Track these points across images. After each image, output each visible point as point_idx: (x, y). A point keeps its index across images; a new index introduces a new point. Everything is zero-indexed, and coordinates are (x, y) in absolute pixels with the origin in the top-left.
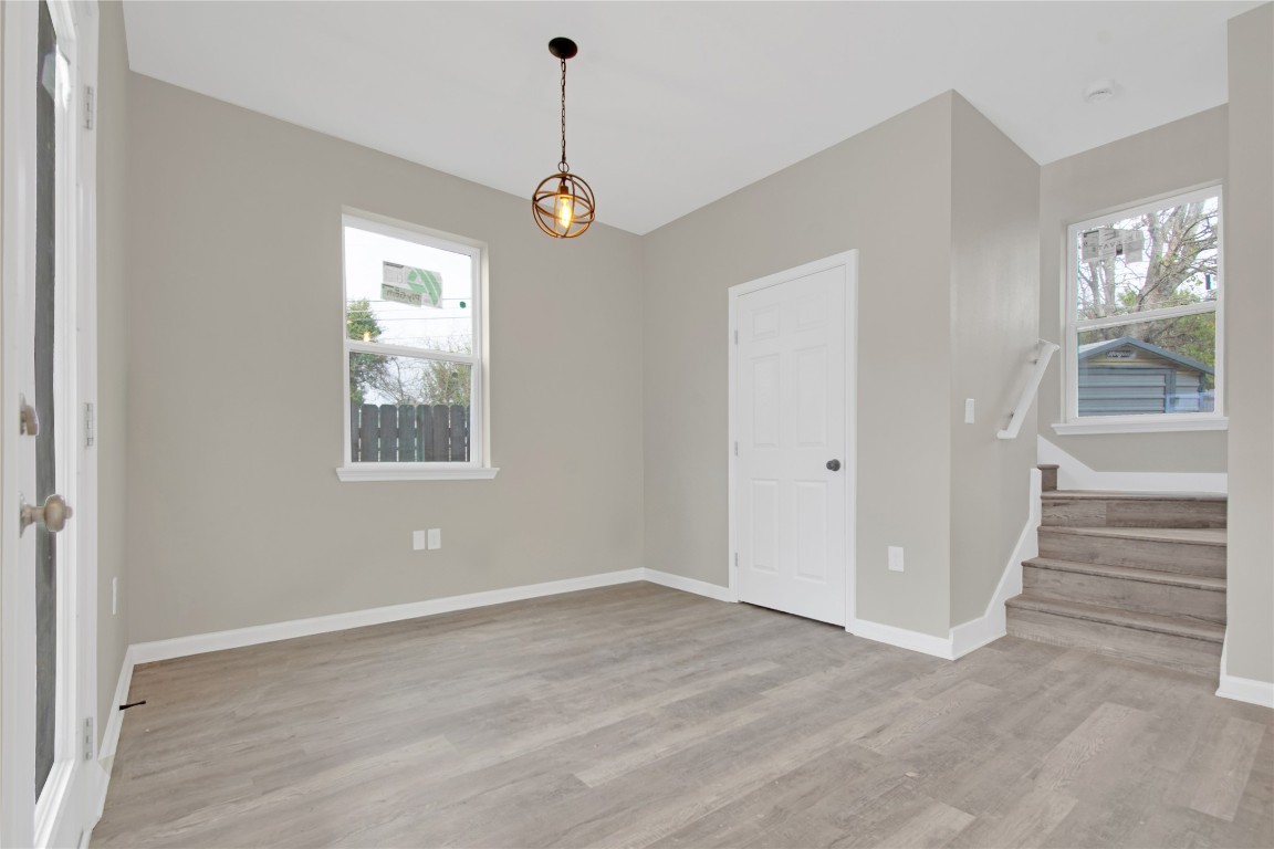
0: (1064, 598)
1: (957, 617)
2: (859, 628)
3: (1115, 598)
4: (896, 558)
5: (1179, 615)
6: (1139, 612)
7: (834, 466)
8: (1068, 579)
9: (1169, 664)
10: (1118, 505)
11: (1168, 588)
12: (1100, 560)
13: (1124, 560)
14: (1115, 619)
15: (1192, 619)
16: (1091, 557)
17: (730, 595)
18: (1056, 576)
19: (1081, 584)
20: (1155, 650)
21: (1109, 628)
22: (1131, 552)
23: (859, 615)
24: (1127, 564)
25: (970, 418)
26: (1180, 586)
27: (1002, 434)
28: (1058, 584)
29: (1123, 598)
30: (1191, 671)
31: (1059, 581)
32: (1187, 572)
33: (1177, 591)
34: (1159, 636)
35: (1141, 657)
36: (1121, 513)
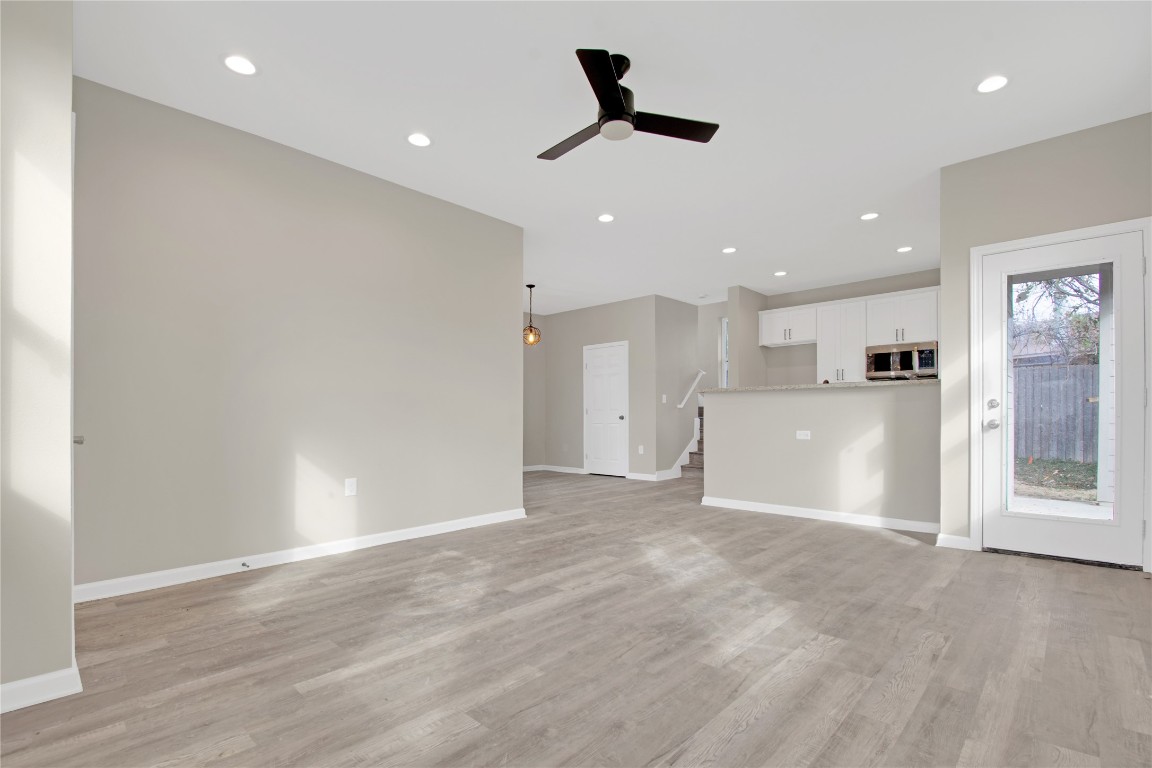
1: (659, 468)
2: (630, 476)
4: (641, 450)
7: (622, 418)
17: (585, 471)
23: (630, 471)
25: (664, 401)
27: (679, 406)
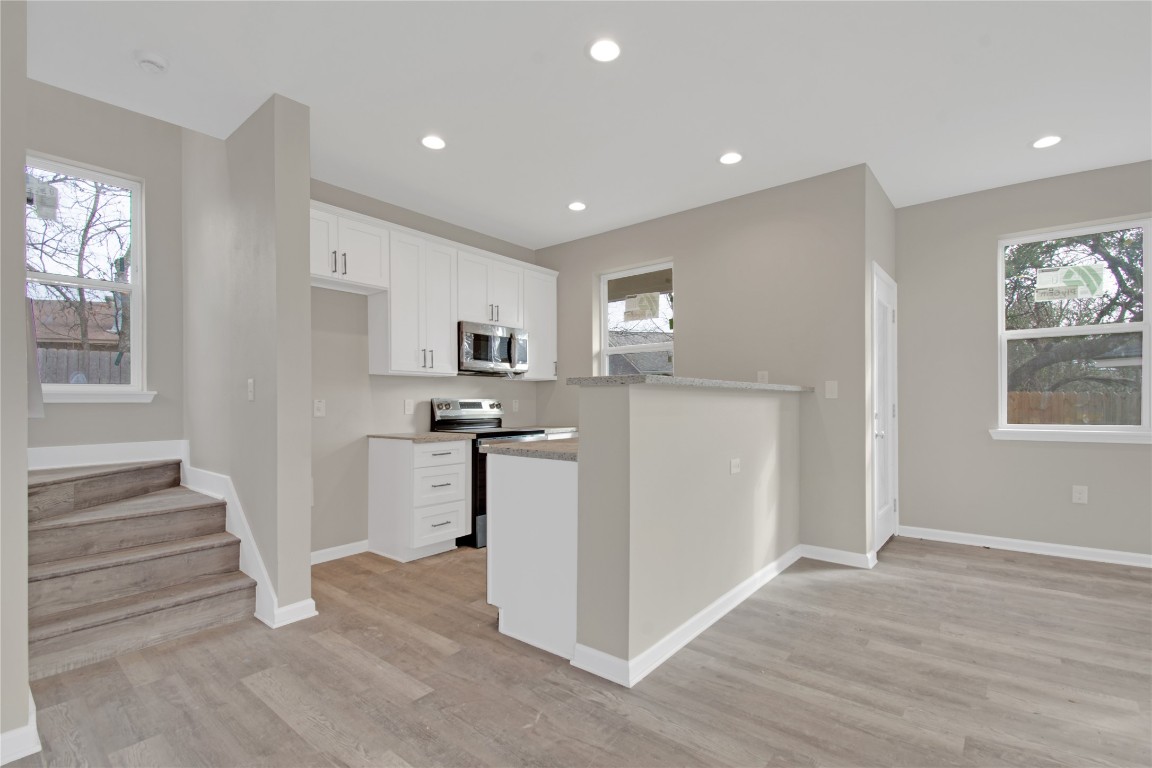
0: (76, 606)
3: (136, 584)
5: (197, 577)
6: (165, 590)
8: (83, 583)
9: (211, 624)
10: (83, 484)
11: (186, 556)
12: (95, 549)
13: (122, 542)
14: (161, 603)
15: (206, 577)
16: (85, 550)
18: (67, 582)
19: (97, 582)
20: (199, 618)
21: (155, 615)
22: (130, 531)
24: (124, 545)
26: (197, 550)
28: (69, 591)
29: (145, 581)
30: (230, 621)
31: (68, 588)
32: (181, 537)
33: (194, 556)
34: (202, 603)
35: (187, 629)
36: (89, 493)
